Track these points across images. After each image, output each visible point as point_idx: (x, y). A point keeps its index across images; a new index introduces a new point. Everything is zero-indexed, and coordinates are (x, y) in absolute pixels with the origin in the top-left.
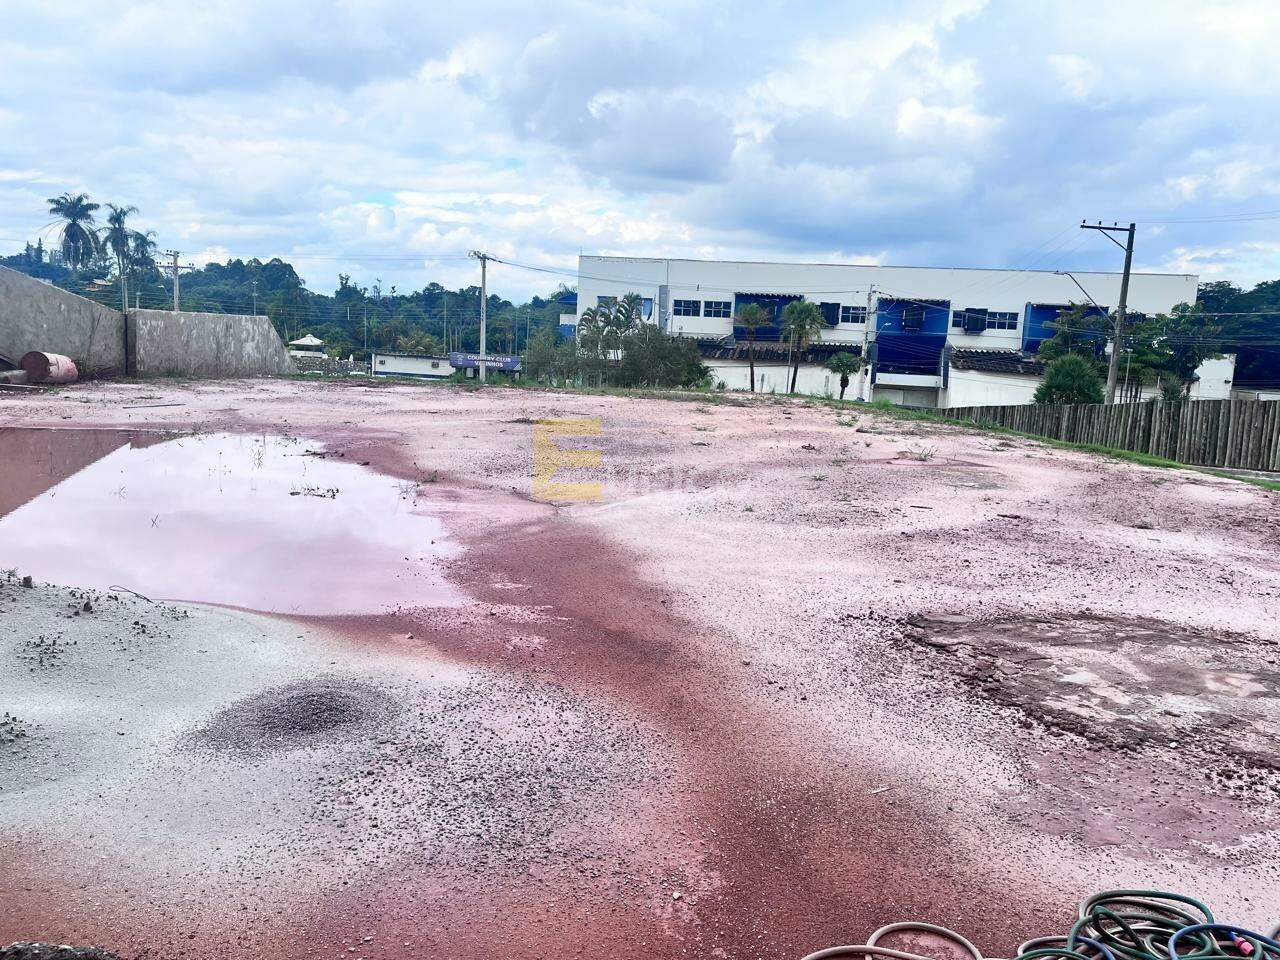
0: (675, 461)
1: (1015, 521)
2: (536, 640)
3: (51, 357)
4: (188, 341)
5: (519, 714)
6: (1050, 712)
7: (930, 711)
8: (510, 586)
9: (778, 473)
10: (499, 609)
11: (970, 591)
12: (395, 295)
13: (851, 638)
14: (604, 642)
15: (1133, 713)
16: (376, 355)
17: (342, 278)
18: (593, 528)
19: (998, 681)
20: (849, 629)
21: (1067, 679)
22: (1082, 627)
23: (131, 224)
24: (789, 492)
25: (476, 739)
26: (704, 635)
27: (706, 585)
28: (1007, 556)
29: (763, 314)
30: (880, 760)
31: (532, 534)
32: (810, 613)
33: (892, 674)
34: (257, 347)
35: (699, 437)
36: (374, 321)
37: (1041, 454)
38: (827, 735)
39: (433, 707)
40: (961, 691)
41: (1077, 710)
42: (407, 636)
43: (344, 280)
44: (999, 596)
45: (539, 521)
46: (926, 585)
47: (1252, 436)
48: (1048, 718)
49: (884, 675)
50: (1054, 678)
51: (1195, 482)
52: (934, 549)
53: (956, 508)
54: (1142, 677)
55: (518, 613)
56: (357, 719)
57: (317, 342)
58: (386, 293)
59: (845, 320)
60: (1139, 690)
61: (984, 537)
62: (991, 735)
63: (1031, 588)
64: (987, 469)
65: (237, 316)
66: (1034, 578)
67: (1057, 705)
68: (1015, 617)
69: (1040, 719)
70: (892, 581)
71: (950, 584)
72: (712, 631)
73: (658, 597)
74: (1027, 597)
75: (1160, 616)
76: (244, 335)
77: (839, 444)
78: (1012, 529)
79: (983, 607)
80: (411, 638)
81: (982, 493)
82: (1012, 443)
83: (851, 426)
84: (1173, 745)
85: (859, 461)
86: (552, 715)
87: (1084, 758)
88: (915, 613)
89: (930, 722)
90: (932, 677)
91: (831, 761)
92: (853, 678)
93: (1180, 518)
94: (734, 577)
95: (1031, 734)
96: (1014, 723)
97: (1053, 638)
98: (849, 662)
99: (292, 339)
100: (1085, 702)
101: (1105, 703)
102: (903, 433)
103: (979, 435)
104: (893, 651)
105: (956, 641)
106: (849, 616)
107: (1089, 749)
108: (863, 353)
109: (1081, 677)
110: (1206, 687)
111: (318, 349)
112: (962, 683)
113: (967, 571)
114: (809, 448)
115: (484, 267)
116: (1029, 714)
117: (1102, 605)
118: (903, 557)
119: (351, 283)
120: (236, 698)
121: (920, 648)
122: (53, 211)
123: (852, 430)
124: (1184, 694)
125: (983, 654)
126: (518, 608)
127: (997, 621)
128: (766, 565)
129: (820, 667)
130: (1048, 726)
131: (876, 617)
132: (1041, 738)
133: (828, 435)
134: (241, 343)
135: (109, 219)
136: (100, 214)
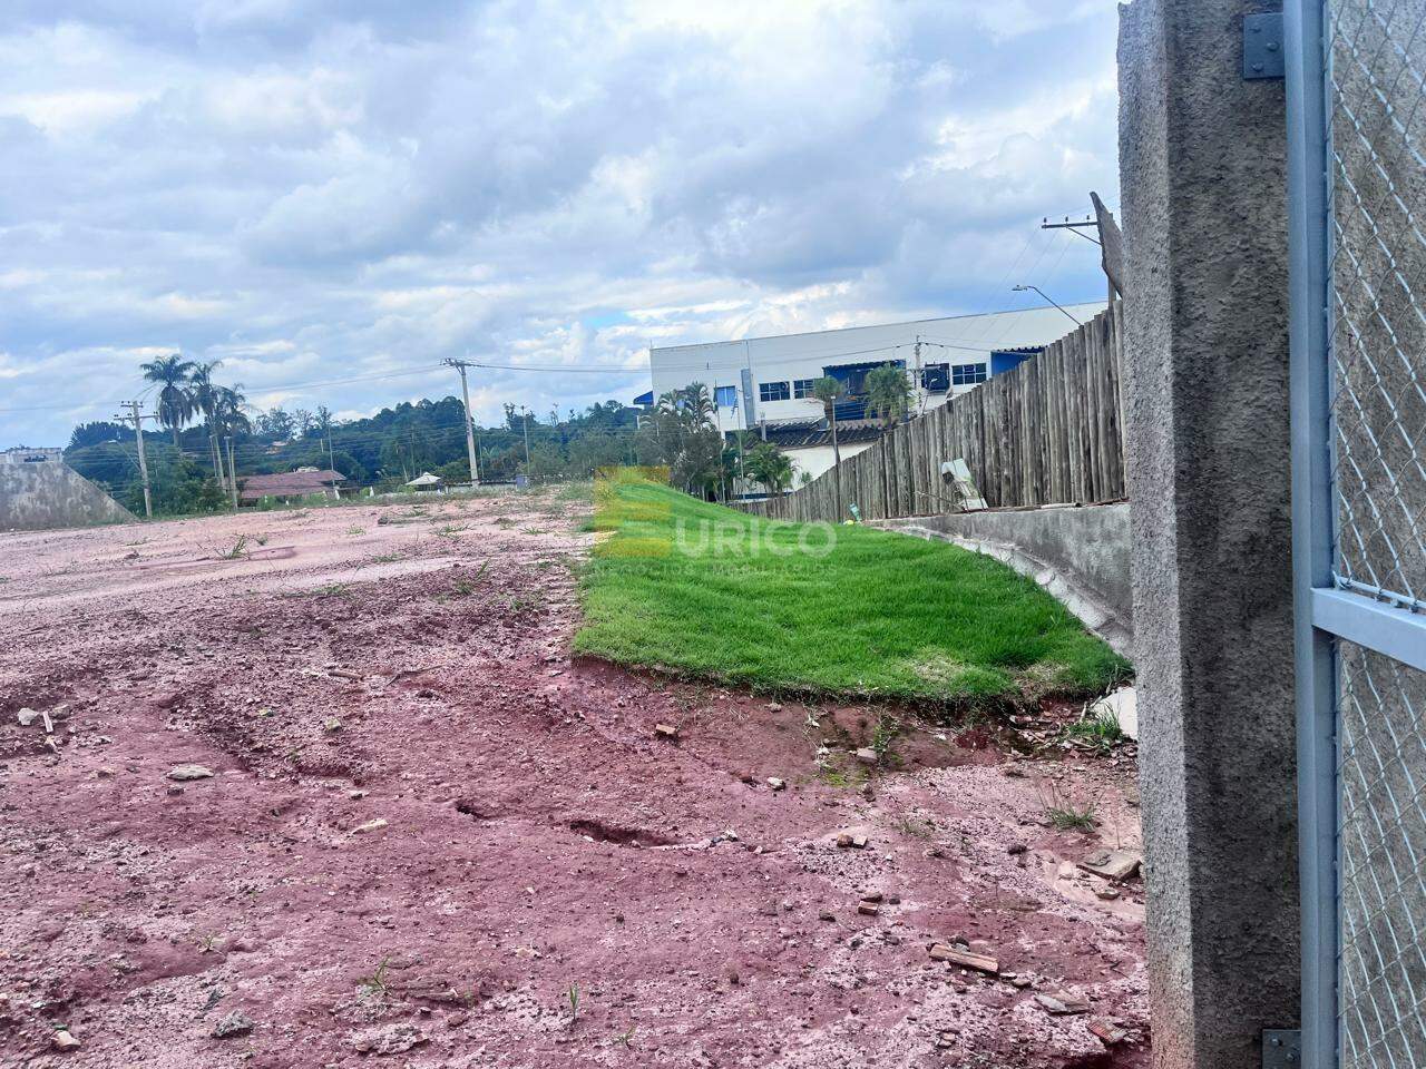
16: (450, 486)
23: (216, 380)
43: (510, 409)
57: (433, 479)
58: (564, 419)
59: (957, 381)
111: (435, 487)
115: (464, 374)
119: (518, 412)
122: (147, 376)
135: (196, 378)
136: (189, 373)
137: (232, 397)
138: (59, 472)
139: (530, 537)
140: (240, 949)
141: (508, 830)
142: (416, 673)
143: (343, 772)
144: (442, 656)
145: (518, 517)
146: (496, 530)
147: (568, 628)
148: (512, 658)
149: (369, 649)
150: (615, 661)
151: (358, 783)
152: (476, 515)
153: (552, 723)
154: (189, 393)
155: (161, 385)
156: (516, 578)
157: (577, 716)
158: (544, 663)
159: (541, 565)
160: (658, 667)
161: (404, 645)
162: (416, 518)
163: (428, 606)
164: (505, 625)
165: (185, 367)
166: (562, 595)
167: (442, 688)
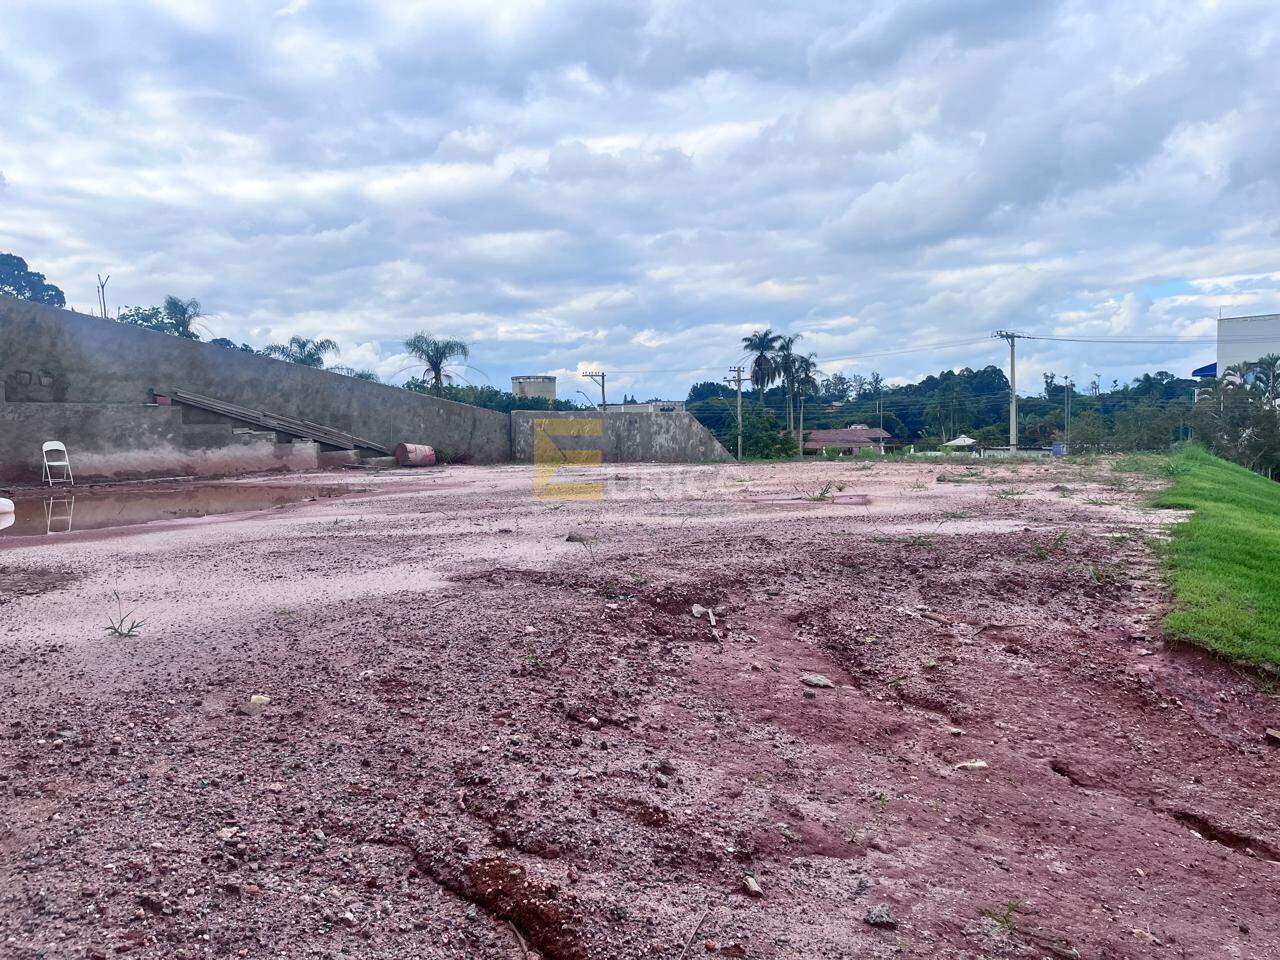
3: (410, 447)
12: (1117, 388)
23: (797, 350)
34: (673, 439)
43: (1049, 379)
57: (969, 441)
76: (655, 428)
111: (970, 448)
115: (1013, 346)
119: (1059, 381)
122: (746, 347)
134: (650, 435)
135: (782, 348)
136: (777, 345)
137: (806, 364)
138: (686, 420)
139: (1094, 508)
140: (876, 847)
141: (1107, 804)
142: (1000, 628)
143: (940, 707)
144: (1023, 615)
145: (1077, 486)
146: (1054, 497)
147: (1156, 607)
148: (1097, 628)
149: (955, 599)
150: (1215, 652)
151: (955, 722)
152: (1029, 480)
153: (1145, 703)
154: (775, 361)
155: (756, 354)
156: (1091, 547)
157: (1173, 702)
158: (1130, 640)
159: (1117, 539)
160: (1268, 667)
161: (987, 600)
162: (973, 478)
163: (1007, 566)
164: (1086, 594)
165: (775, 339)
166: (1143, 573)
167: (1028, 646)
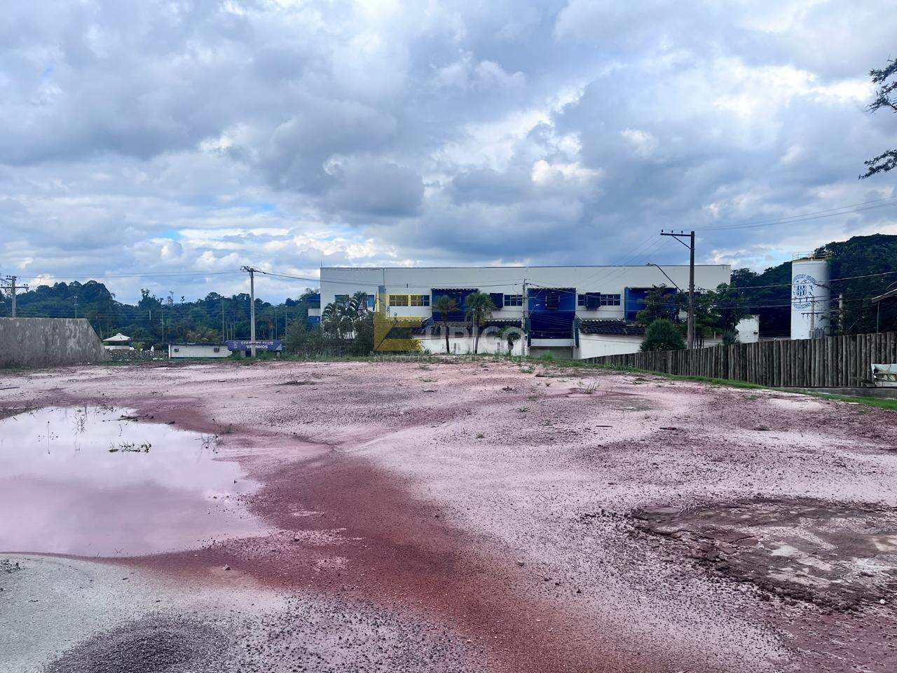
0: (413, 404)
1: (674, 432)
2: (339, 560)
4: (22, 340)
5: (339, 634)
6: (778, 584)
7: (683, 593)
8: (307, 514)
9: (492, 409)
10: (301, 535)
11: (668, 487)
12: (184, 302)
13: (594, 532)
14: (397, 557)
15: (839, 578)
17: (143, 292)
18: (364, 460)
19: (724, 560)
20: (590, 526)
21: (775, 553)
22: (763, 509)
24: (505, 422)
25: (304, 665)
26: (478, 542)
27: (467, 499)
28: (683, 459)
29: (452, 303)
30: (665, 644)
31: (316, 468)
32: (556, 515)
33: (640, 562)
34: (78, 342)
35: (428, 386)
36: (169, 321)
37: (666, 384)
38: (610, 625)
39: (258, 636)
40: (700, 572)
41: (796, 579)
42: (224, 568)
43: (145, 293)
44: (690, 489)
45: (320, 458)
46: (633, 485)
47: (797, 364)
48: (779, 590)
49: (634, 563)
50: (765, 553)
51: (776, 397)
52: (628, 456)
53: (628, 426)
54: (828, 546)
55: (317, 537)
56: (187, 658)
57: (125, 338)
58: (177, 301)
59: (507, 304)
60: (832, 558)
61: (658, 444)
62: (742, 610)
63: (710, 481)
64: (636, 397)
65: (62, 320)
66: (709, 473)
67: (781, 577)
68: (711, 506)
69: (773, 591)
70: (607, 482)
71: (650, 483)
72: (485, 538)
73: (431, 512)
74: (710, 488)
75: (812, 495)
76: (68, 333)
77: (527, 386)
78: (672, 437)
79: (682, 499)
80: (228, 569)
81: (643, 413)
82: (644, 378)
83: (530, 373)
84: (882, 601)
85: (546, 396)
86: (369, 633)
87: (823, 623)
88: (635, 508)
89: (688, 603)
90: (672, 561)
91: (624, 651)
92: (610, 568)
93: (784, 422)
94: (487, 490)
95: (772, 606)
96: (755, 597)
97: (746, 520)
98: (602, 554)
99: (105, 337)
100: (799, 572)
101: (814, 571)
102: (568, 376)
103: (620, 374)
104: (632, 541)
105: (676, 529)
106: (587, 515)
107: (822, 614)
108: (522, 325)
109: (785, 551)
110: (878, 550)
111: (125, 343)
112: (697, 565)
113: (658, 472)
114: (507, 389)
115: (252, 278)
116: (762, 588)
117: (769, 491)
118: (607, 464)
119: (150, 295)
120: (67, 647)
121: (651, 537)
123: (532, 376)
124: (865, 557)
125: (702, 537)
126: (317, 533)
127: (699, 509)
128: (507, 479)
129: (581, 561)
130: (782, 596)
131: (607, 514)
132: (782, 609)
133: (517, 380)
134: (65, 340)
138: (85, 326)
